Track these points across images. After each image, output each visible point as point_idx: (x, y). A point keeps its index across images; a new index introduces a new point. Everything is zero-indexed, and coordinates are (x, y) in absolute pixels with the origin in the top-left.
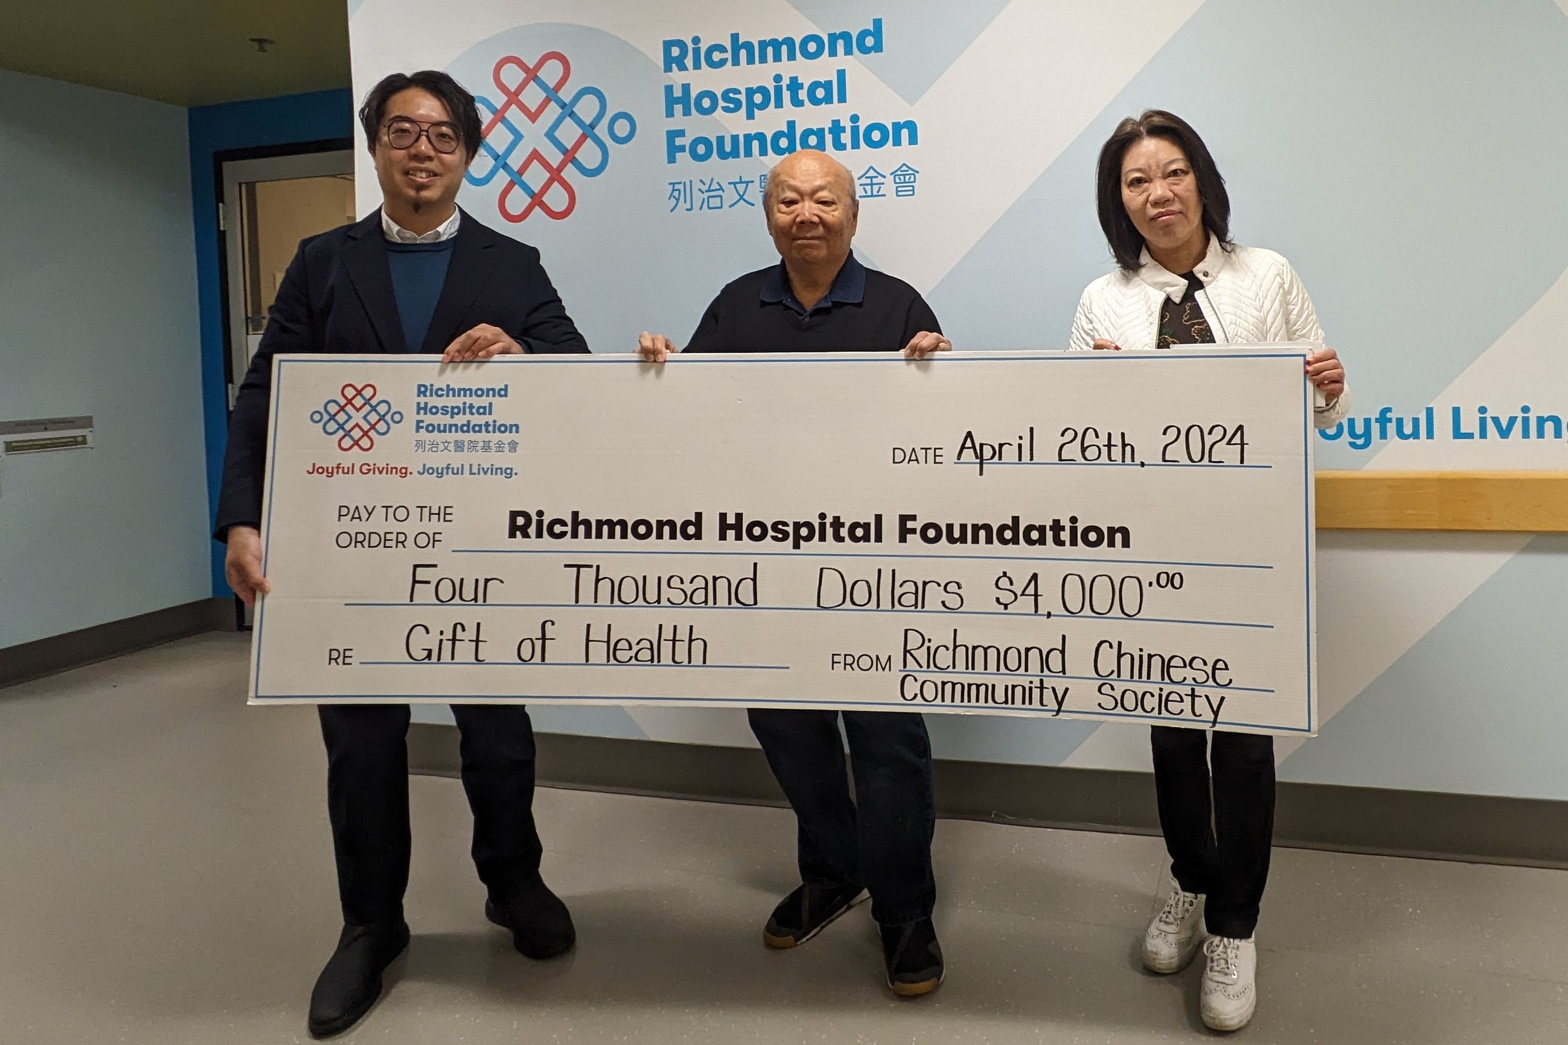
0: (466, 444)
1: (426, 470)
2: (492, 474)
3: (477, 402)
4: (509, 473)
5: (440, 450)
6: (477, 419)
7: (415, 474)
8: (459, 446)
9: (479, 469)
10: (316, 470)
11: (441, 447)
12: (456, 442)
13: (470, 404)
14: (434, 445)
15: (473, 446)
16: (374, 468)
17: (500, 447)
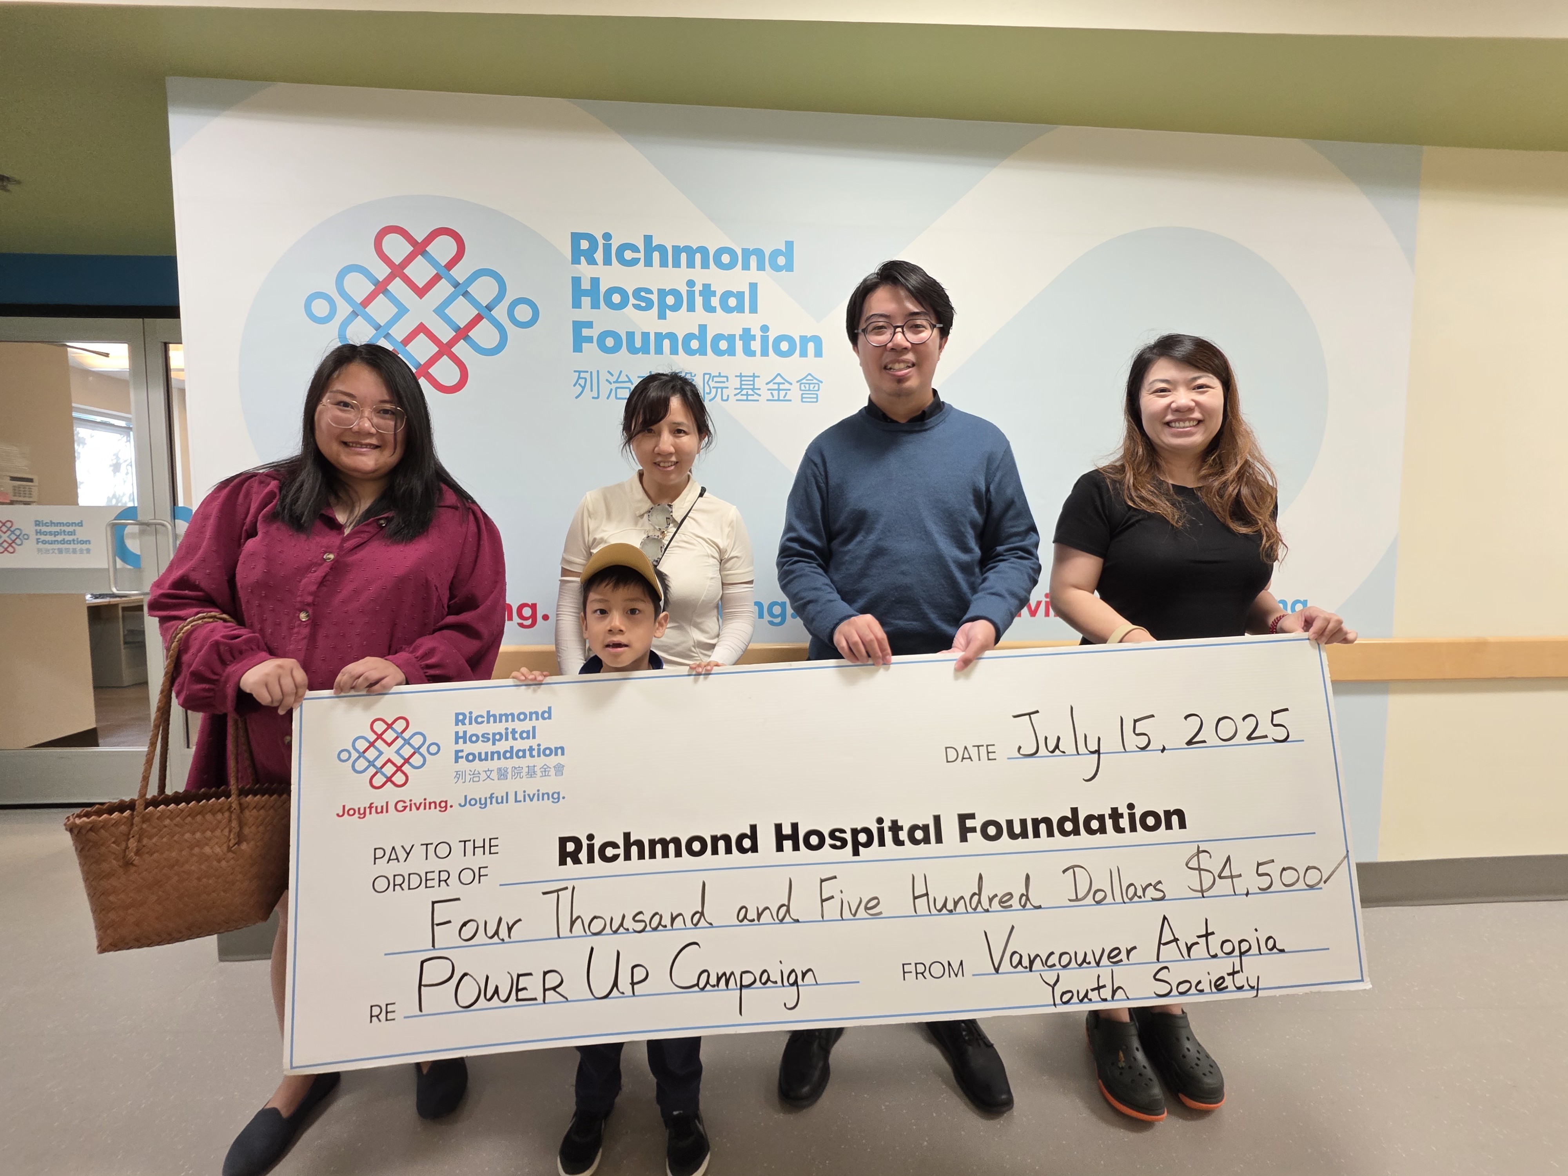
0: (510, 771)
1: (467, 802)
2: (538, 800)
3: (519, 726)
4: (556, 797)
5: (481, 779)
6: (520, 745)
7: (456, 806)
8: (502, 774)
9: (525, 796)
10: (346, 812)
11: (483, 776)
12: (499, 769)
13: (513, 729)
14: (475, 775)
15: (517, 771)
16: (411, 805)
17: (545, 771)
